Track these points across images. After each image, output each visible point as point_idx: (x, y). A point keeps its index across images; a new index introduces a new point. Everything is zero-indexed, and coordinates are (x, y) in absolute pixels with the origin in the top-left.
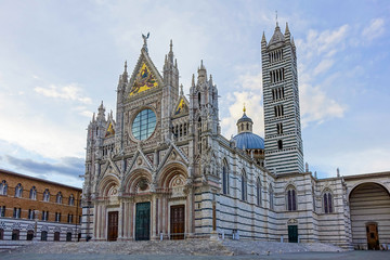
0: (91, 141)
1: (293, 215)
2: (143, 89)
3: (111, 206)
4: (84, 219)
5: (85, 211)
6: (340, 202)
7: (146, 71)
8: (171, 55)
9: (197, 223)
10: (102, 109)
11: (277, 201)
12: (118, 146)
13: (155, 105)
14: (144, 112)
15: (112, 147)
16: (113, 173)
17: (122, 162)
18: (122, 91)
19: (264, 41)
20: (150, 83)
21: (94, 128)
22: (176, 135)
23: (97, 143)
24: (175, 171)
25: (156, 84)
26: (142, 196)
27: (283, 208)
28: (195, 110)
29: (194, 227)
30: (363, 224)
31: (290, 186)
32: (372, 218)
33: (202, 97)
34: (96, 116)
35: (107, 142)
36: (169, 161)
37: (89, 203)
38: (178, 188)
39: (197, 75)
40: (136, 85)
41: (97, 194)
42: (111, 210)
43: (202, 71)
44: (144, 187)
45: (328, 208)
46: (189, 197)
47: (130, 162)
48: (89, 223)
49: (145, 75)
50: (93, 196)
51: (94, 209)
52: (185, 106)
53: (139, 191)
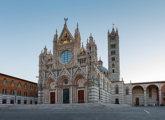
0: (41, 62)
1: (117, 95)
2: (65, 42)
3: (51, 90)
4: (39, 95)
5: (39, 92)
6: (131, 91)
7: (66, 34)
8: (78, 29)
9: (89, 97)
10: (45, 49)
11: (112, 90)
12: (54, 65)
13: (71, 49)
14: (66, 52)
15: (51, 65)
16: (52, 76)
17: (57, 72)
18: (55, 42)
19: (109, 33)
20: (69, 40)
21: (43, 57)
22: (80, 63)
23: (44, 63)
24: (80, 77)
25: (71, 41)
26: (66, 86)
27: (114, 93)
28: (88, 53)
29: (88, 99)
30: (135, 98)
31: (117, 85)
32: (138, 97)
33: (91, 48)
34: (43, 51)
35: (49, 63)
36: (78, 73)
37: (41, 88)
38: (81, 84)
39: (89, 39)
40: (62, 40)
41: (45, 85)
42: (52, 91)
43: (91, 38)
44: (66, 83)
45: (127, 93)
46: (86, 87)
47: (60, 72)
48: (41, 96)
49: (66, 36)
50: (43, 85)
51: (44, 91)
52: (84, 51)
53: (64, 84)
